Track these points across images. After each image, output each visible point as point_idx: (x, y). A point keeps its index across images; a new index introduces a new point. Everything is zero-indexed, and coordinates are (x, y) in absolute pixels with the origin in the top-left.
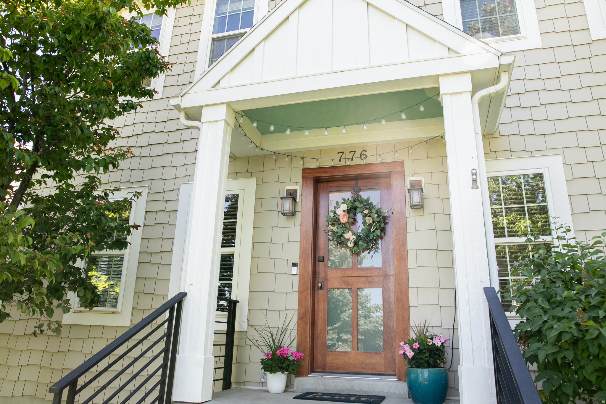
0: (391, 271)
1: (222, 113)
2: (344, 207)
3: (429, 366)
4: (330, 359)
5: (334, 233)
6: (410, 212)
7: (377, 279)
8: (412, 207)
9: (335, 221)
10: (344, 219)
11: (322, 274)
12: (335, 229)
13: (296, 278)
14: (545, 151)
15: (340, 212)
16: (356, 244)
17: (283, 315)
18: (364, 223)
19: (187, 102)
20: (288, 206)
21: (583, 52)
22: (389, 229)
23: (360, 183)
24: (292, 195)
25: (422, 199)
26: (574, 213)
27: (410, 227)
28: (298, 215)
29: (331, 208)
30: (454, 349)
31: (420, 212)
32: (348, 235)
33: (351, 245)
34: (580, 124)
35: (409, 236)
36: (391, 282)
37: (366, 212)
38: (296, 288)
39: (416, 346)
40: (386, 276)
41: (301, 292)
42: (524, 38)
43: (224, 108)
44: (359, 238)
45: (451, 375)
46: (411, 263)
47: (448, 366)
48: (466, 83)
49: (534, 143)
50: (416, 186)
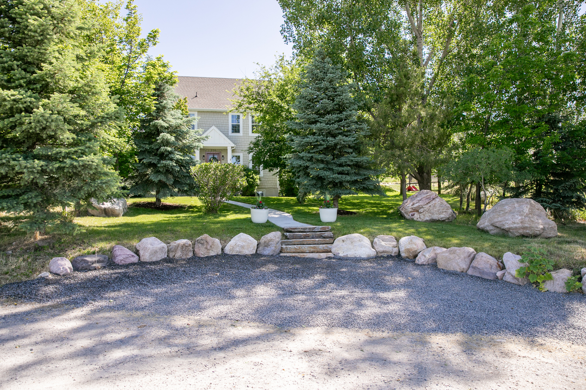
1: (199, 149)
2: (212, 158)
8: (222, 159)
9: (210, 160)
10: (212, 160)
20: (204, 158)
21: (248, 137)
23: (214, 154)
25: (224, 158)
26: (243, 161)
29: (210, 158)
34: (246, 149)
42: (240, 133)
48: (231, 148)
49: (240, 151)
50: (223, 156)
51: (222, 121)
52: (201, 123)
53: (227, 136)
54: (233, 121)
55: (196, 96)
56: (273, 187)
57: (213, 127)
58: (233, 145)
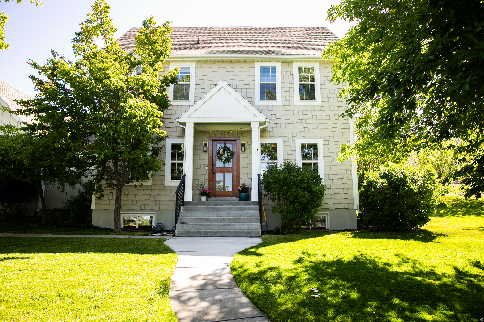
0: (235, 169)
1: (192, 125)
2: (222, 150)
3: (245, 192)
4: (217, 193)
5: (219, 157)
6: (241, 152)
7: (231, 171)
8: (242, 151)
9: (219, 153)
10: (222, 153)
11: (215, 169)
12: (219, 156)
13: (207, 171)
14: (279, 137)
15: (221, 151)
16: (225, 161)
17: (204, 181)
18: (228, 155)
19: (181, 120)
20: (205, 149)
21: (292, 108)
22: (235, 156)
23: (226, 142)
24: (206, 145)
25: (245, 149)
26: (283, 155)
27: (241, 157)
28: (208, 151)
29: (218, 149)
30: (251, 189)
31: (244, 152)
32: (223, 158)
33: (223, 161)
34: (288, 130)
35: (240, 159)
36: (235, 172)
37: (228, 151)
38: (208, 173)
39: (242, 187)
40: (233, 170)
41: (209, 174)
42: (277, 101)
43: (193, 123)
44: (226, 159)
45: (250, 196)
46: (241, 167)
47: (249, 193)
48: (258, 125)
49: (276, 134)
50: (243, 145)
51: (242, 78)
52: (202, 82)
53: (252, 103)
54: (262, 79)
55: (198, 43)
56: (346, 206)
57: (223, 84)
58: (263, 119)
